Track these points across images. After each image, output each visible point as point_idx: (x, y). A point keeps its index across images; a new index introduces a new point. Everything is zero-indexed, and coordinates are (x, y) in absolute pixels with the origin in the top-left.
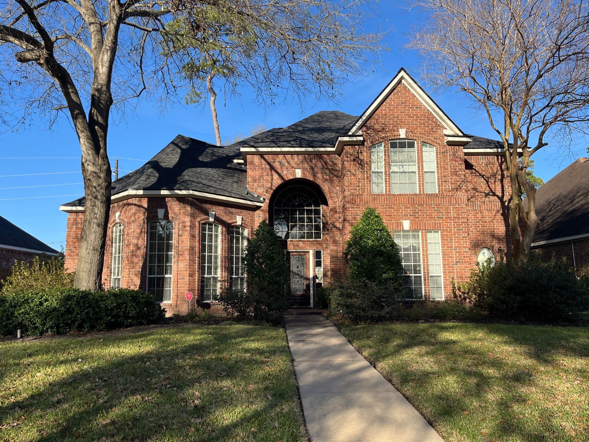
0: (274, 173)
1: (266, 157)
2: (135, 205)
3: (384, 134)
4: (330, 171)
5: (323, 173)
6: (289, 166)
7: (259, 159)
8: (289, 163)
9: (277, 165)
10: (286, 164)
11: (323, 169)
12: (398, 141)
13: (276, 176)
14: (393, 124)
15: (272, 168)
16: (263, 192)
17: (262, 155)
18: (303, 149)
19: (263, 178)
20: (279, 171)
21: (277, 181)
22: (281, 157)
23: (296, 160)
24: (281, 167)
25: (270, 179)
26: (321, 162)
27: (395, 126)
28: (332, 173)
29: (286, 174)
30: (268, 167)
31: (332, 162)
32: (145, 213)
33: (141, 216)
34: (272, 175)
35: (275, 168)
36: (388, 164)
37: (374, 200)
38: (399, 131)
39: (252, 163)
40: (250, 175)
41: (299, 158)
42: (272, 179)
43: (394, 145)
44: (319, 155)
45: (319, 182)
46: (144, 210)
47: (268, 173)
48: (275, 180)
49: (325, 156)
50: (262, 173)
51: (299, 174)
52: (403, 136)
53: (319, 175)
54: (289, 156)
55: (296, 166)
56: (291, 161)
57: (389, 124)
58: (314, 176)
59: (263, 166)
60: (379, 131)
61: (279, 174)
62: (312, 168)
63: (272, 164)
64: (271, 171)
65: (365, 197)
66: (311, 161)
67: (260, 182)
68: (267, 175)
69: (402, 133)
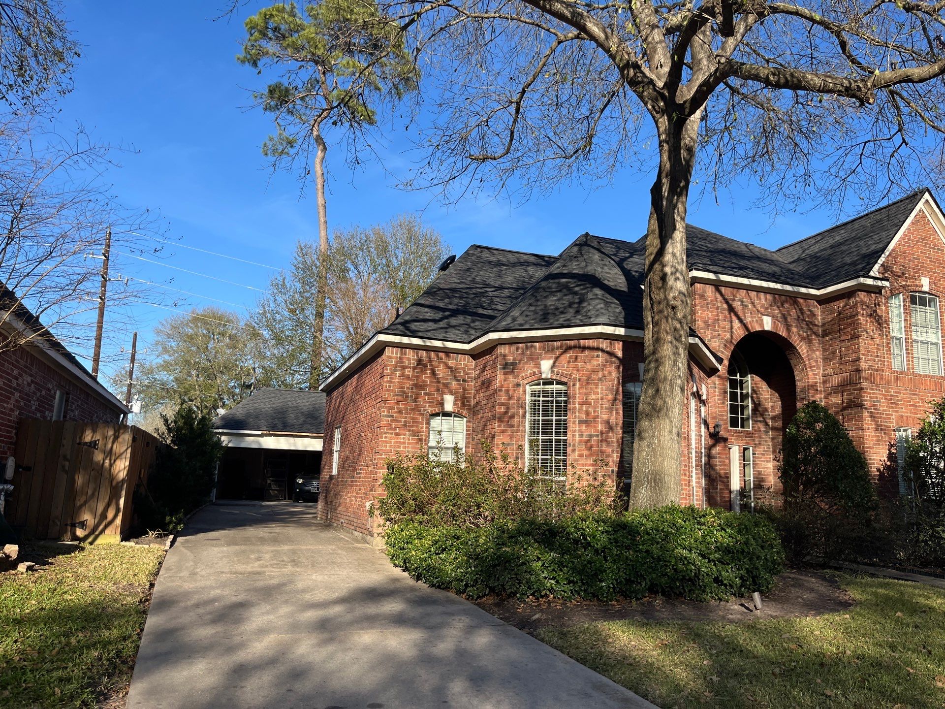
0: (734, 318)
1: (723, 289)
2: (603, 351)
3: (904, 281)
4: (807, 325)
5: (800, 327)
6: (754, 309)
7: (712, 292)
8: (753, 304)
9: (737, 305)
10: (750, 305)
11: (798, 320)
12: (917, 294)
13: (737, 324)
14: (913, 269)
15: (731, 309)
16: (719, 346)
17: (717, 285)
18: (778, 286)
19: (719, 323)
20: (741, 315)
21: (739, 333)
22: (743, 293)
23: (763, 301)
24: (744, 310)
25: (728, 326)
26: (795, 309)
27: (916, 272)
28: (811, 329)
29: (750, 322)
30: (725, 306)
31: (811, 311)
32: (618, 367)
33: (614, 374)
34: (731, 322)
35: (736, 310)
36: (909, 328)
37: (897, 379)
38: (920, 280)
39: (702, 296)
40: (701, 317)
41: (766, 299)
42: (732, 328)
43: (913, 300)
44: (793, 298)
45: (795, 340)
46: (617, 362)
47: (726, 317)
48: (736, 331)
49: (801, 301)
50: (718, 316)
51: (768, 324)
52: (926, 288)
53: (794, 329)
54: (755, 293)
55: (763, 310)
56: (756, 302)
57: (909, 268)
58: (788, 330)
59: (719, 304)
60: (899, 276)
61: (741, 321)
62: (785, 318)
63: (730, 302)
64: (730, 314)
65: (886, 373)
66: (783, 306)
67: (714, 330)
68: (725, 320)
69: (925, 284)
